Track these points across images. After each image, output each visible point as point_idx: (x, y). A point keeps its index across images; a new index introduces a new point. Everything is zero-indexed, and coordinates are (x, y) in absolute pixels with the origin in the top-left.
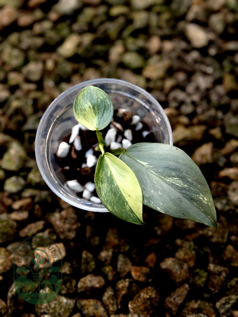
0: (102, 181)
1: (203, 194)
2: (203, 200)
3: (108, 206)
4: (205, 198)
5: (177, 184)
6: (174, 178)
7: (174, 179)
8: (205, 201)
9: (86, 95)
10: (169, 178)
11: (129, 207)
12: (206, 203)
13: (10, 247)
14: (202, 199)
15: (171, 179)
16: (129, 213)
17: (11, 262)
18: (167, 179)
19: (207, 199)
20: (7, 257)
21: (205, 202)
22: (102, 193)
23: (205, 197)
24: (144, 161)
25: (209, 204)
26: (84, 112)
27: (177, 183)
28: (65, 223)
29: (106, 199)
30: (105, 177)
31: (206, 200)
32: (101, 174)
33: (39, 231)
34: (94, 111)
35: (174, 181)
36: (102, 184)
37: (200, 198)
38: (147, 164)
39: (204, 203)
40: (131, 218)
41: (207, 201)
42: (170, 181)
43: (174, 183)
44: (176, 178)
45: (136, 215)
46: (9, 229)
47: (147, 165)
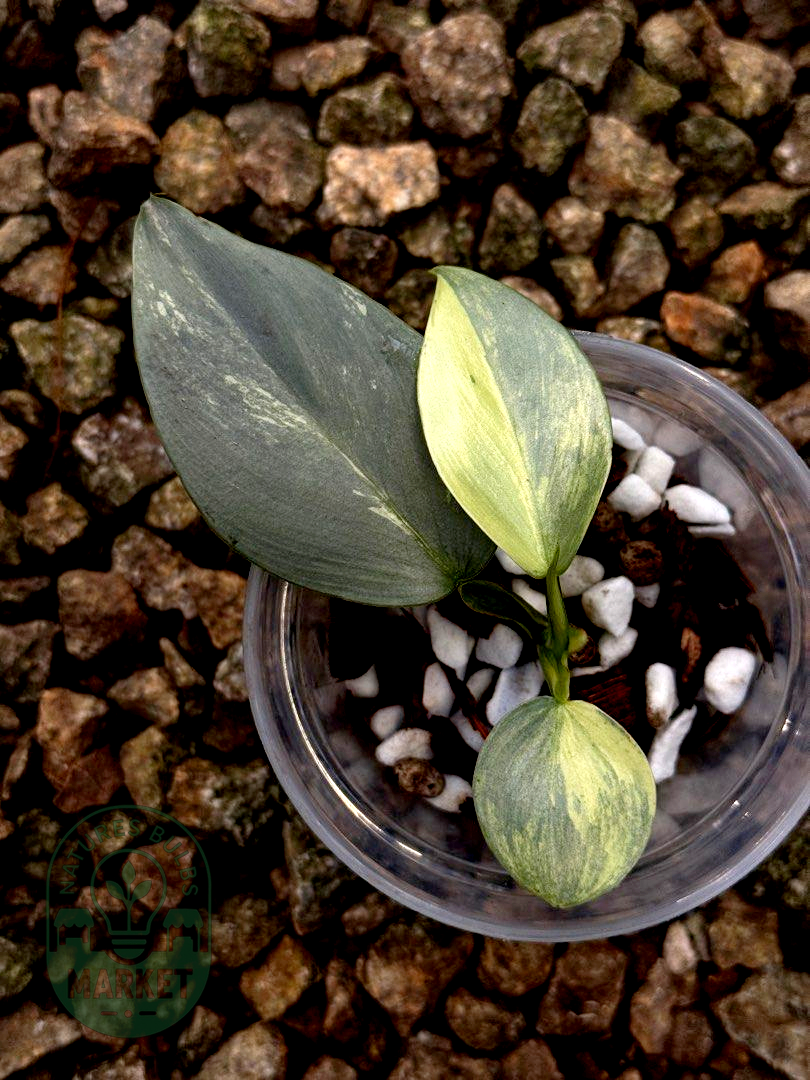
0: (579, 458)
1: (168, 329)
2: (174, 306)
3: (571, 355)
4: (163, 312)
5: (268, 395)
6: (273, 422)
7: (271, 417)
8: (164, 301)
9: (587, 866)
10: (292, 426)
11: (485, 336)
12: (165, 295)
13: (235, 119)
14: (176, 312)
15: (286, 420)
16: (489, 315)
17: (241, 179)
18: (301, 426)
19: (155, 307)
20: (225, 155)
21: (168, 297)
22: (589, 412)
23: (161, 318)
24: (385, 520)
25: (152, 286)
26: (609, 792)
27: (267, 399)
28: (451, 69)
29: (577, 383)
30: (564, 474)
31: (160, 306)
32: (580, 489)
33: (348, 82)
34: (563, 788)
35: (274, 410)
36: (579, 449)
37: (182, 317)
38: (372, 509)
39: (170, 294)
40: (482, 294)
41: (160, 299)
42: (291, 414)
43: (277, 404)
44: (266, 419)
45: (461, 301)
46: (238, 48)
47: (376, 506)
